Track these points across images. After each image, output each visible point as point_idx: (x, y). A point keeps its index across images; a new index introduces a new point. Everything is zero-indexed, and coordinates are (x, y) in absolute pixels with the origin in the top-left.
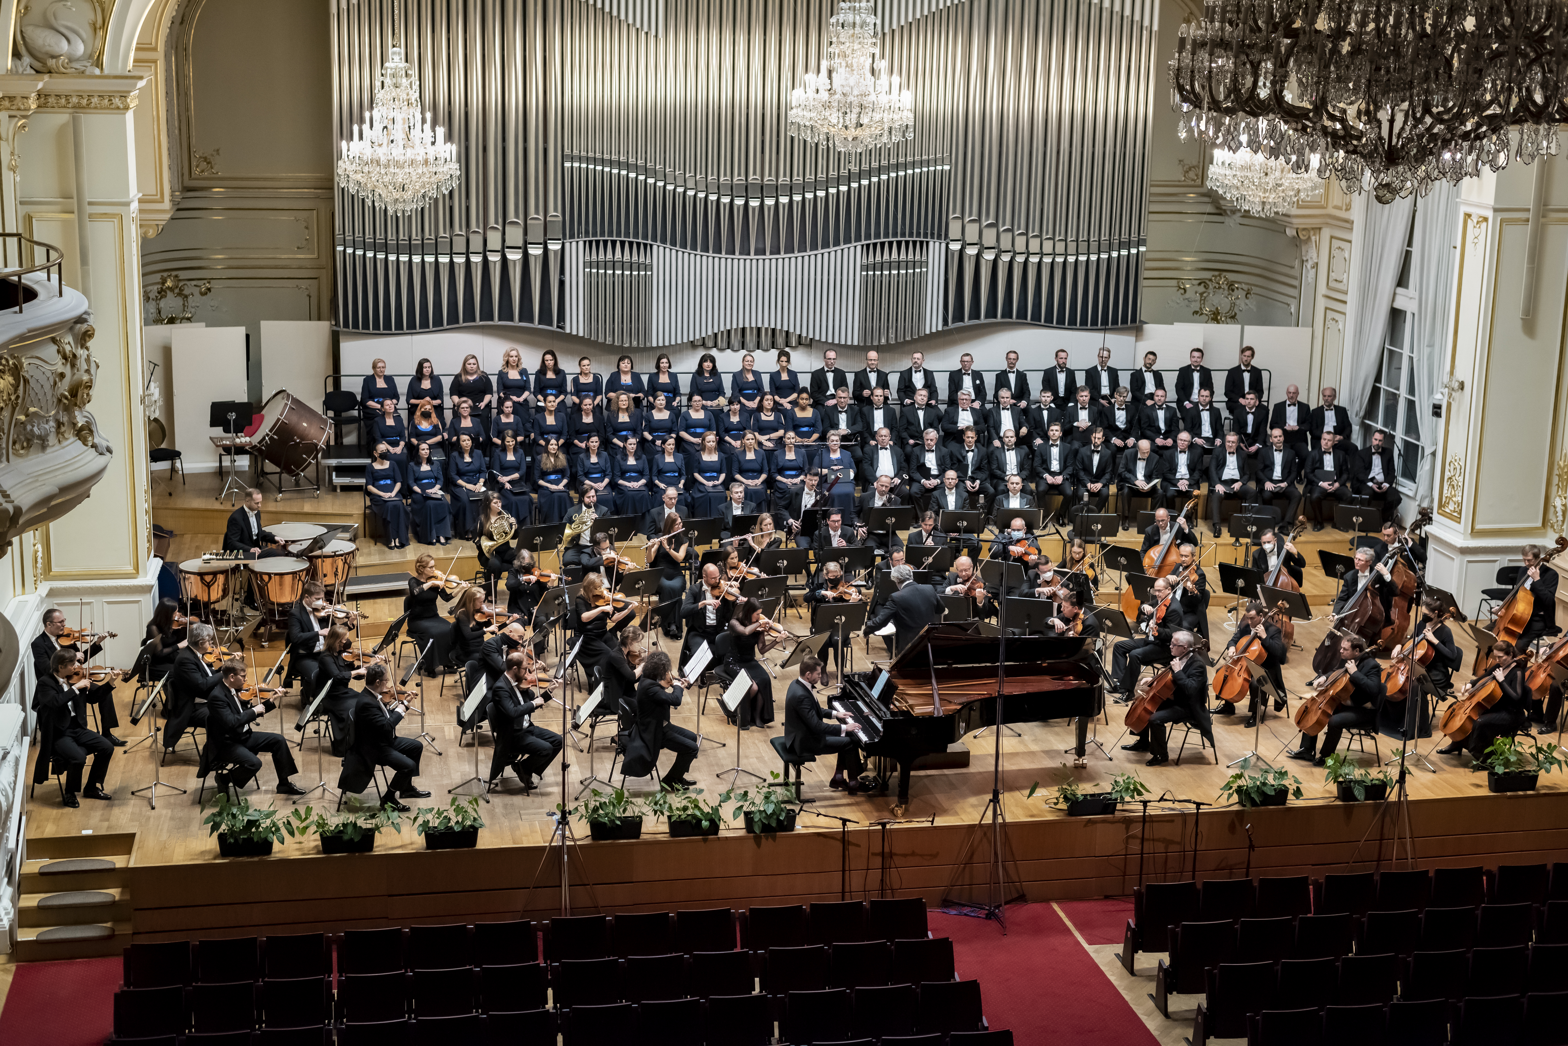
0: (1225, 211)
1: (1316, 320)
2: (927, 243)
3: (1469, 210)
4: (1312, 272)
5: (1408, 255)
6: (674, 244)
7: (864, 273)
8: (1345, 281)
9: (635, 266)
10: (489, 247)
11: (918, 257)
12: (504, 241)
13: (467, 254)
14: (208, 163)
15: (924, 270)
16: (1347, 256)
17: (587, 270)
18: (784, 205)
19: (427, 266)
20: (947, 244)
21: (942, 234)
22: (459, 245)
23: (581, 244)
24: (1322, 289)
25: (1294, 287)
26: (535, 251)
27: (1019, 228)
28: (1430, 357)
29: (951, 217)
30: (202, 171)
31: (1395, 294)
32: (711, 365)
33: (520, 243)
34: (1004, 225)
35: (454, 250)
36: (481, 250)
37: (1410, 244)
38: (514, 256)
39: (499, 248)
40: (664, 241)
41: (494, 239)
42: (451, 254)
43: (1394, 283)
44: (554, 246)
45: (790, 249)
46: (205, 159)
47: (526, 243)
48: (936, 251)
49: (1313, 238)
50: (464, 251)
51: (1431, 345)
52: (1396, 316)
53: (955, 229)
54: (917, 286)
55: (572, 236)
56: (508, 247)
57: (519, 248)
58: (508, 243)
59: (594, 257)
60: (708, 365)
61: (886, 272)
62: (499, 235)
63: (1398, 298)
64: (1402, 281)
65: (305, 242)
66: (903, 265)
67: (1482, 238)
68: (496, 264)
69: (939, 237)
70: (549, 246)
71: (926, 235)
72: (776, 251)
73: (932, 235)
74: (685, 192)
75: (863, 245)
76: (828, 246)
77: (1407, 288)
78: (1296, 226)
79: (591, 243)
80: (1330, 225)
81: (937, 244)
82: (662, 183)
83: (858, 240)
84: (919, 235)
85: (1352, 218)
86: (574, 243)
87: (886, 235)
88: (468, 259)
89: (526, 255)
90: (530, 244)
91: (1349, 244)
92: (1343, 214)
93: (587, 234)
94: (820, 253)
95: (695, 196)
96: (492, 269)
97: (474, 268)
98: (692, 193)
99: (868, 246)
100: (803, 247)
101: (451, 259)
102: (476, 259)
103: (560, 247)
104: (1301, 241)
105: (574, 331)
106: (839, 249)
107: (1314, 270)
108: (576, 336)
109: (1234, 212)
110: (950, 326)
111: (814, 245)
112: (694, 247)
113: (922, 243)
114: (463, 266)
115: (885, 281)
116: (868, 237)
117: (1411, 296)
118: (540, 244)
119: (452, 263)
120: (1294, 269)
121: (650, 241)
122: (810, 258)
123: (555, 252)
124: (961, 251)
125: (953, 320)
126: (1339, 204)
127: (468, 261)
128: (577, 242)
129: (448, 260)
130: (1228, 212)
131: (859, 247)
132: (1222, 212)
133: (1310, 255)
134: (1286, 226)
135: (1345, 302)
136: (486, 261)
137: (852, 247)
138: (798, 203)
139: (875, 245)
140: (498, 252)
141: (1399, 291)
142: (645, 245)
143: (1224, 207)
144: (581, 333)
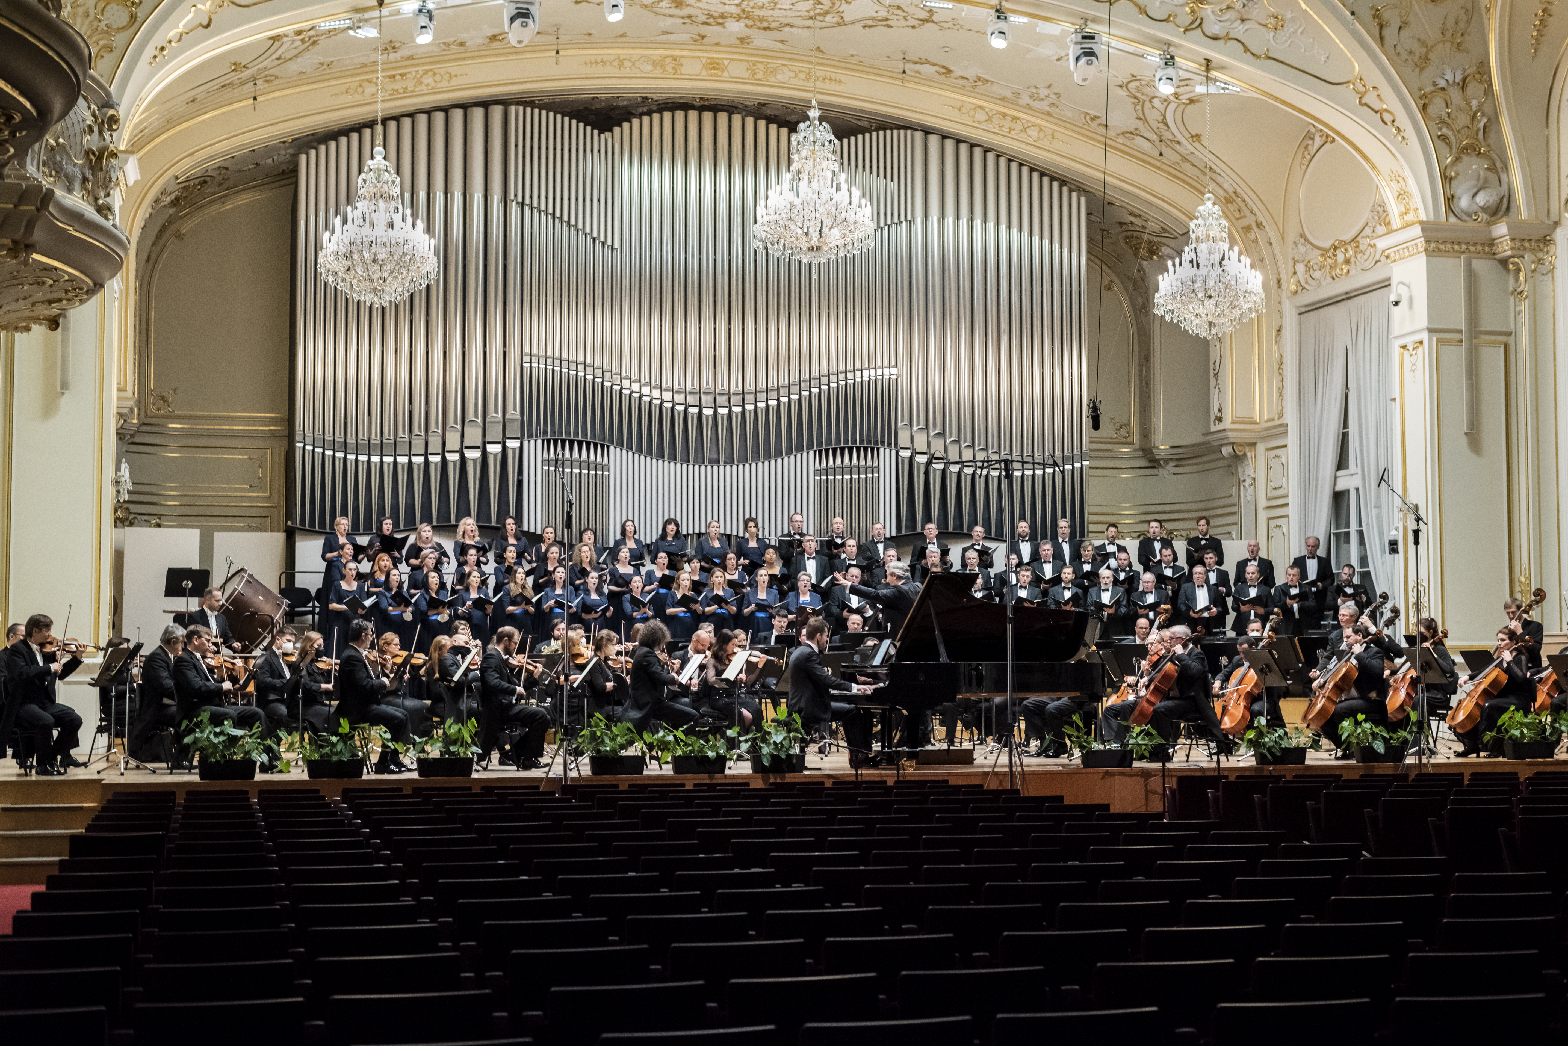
0: (1157, 461)
1: (1259, 532)
2: (878, 449)
3: (1402, 342)
4: (1251, 490)
5: (1345, 437)
6: (630, 447)
7: (818, 478)
8: (1285, 485)
9: (592, 466)
10: (448, 448)
11: (869, 463)
12: (462, 442)
13: (426, 455)
14: (165, 401)
15: (876, 475)
16: (1284, 461)
17: (546, 468)
18: (737, 414)
19: (386, 467)
20: (897, 452)
21: (893, 443)
22: (418, 445)
23: (539, 442)
24: (1262, 502)
25: (1234, 513)
26: (494, 449)
27: (965, 441)
28: (1379, 517)
29: (899, 425)
30: (159, 409)
31: (1336, 478)
32: (675, 528)
33: (479, 443)
34: (951, 437)
35: (413, 452)
36: (440, 451)
37: (1345, 425)
38: (473, 455)
39: (458, 448)
40: (620, 444)
41: (453, 441)
42: (410, 455)
43: (1334, 467)
44: (512, 444)
45: (744, 460)
46: (162, 398)
47: (484, 444)
48: (886, 456)
49: (1249, 454)
50: (423, 452)
51: (1378, 507)
52: (1339, 498)
53: (904, 439)
54: (870, 490)
55: (530, 436)
56: (467, 447)
57: (478, 447)
58: (465, 444)
59: (552, 455)
60: (671, 528)
61: (839, 477)
62: (458, 436)
63: (1339, 480)
64: (1342, 463)
65: (257, 481)
66: (855, 470)
67: (1420, 364)
68: (455, 463)
69: (889, 445)
70: (508, 445)
71: (876, 442)
72: (730, 461)
73: (883, 443)
74: (640, 398)
75: (815, 452)
76: (782, 455)
77: (1348, 468)
78: (1232, 441)
79: (549, 441)
80: (1264, 439)
81: (888, 450)
82: (619, 387)
83: (811, 446)
84: (869, 442)
85: (1285, 422)
86: (532, 442)
87: (838, 441)
88: (426, 460)
89: (484, 453)
90: (489, 443)
91: (1285, 449)
92: (1277, 422)
93: (545, 433)
94: (773, 462)
95: (650, 403)
96: (451, 467)
97: (432, 468)
98: (647, 399)
99: (820, 452)
100: (757, 455)
101: (410, 459)
102: (435, 459)
103: (519, 445)
104: (1238, 459)
105: (532, 530)
106: (792, 457)
107: (1252, 487)
108: (534, 534)
109: (1167, 461)
110: (903, 533)
111: (767, 456)
112: (650, 453)
113: (872, 449)
114: (422, 467)
115: (838, 486)
116: (820, 444)
117: (1352, 475)
118: (499, 443)
119: (410, 463)
120: (1231, 495)
121: (606, 443)
122: (764, 467)
123: (514, 450)
124: (911, 459)
125: (906, 528)
126: (1271, 417)
127: (427, 462)
128: (536, 441)
129: (407, 461)
130: (1162, 463)
131: (811, 453)
132: (1155, 464)
133: (1247, 473)
134: (1222, 445)
135: (1287, 505)
136: (444, 461)
137: (805, 454)
138: (750, 412)
139: (827, 451)
140: (457, 452)
141: (1340, 473)
142: (602, 446)
143: (1157, 457)
144: (539, 532)
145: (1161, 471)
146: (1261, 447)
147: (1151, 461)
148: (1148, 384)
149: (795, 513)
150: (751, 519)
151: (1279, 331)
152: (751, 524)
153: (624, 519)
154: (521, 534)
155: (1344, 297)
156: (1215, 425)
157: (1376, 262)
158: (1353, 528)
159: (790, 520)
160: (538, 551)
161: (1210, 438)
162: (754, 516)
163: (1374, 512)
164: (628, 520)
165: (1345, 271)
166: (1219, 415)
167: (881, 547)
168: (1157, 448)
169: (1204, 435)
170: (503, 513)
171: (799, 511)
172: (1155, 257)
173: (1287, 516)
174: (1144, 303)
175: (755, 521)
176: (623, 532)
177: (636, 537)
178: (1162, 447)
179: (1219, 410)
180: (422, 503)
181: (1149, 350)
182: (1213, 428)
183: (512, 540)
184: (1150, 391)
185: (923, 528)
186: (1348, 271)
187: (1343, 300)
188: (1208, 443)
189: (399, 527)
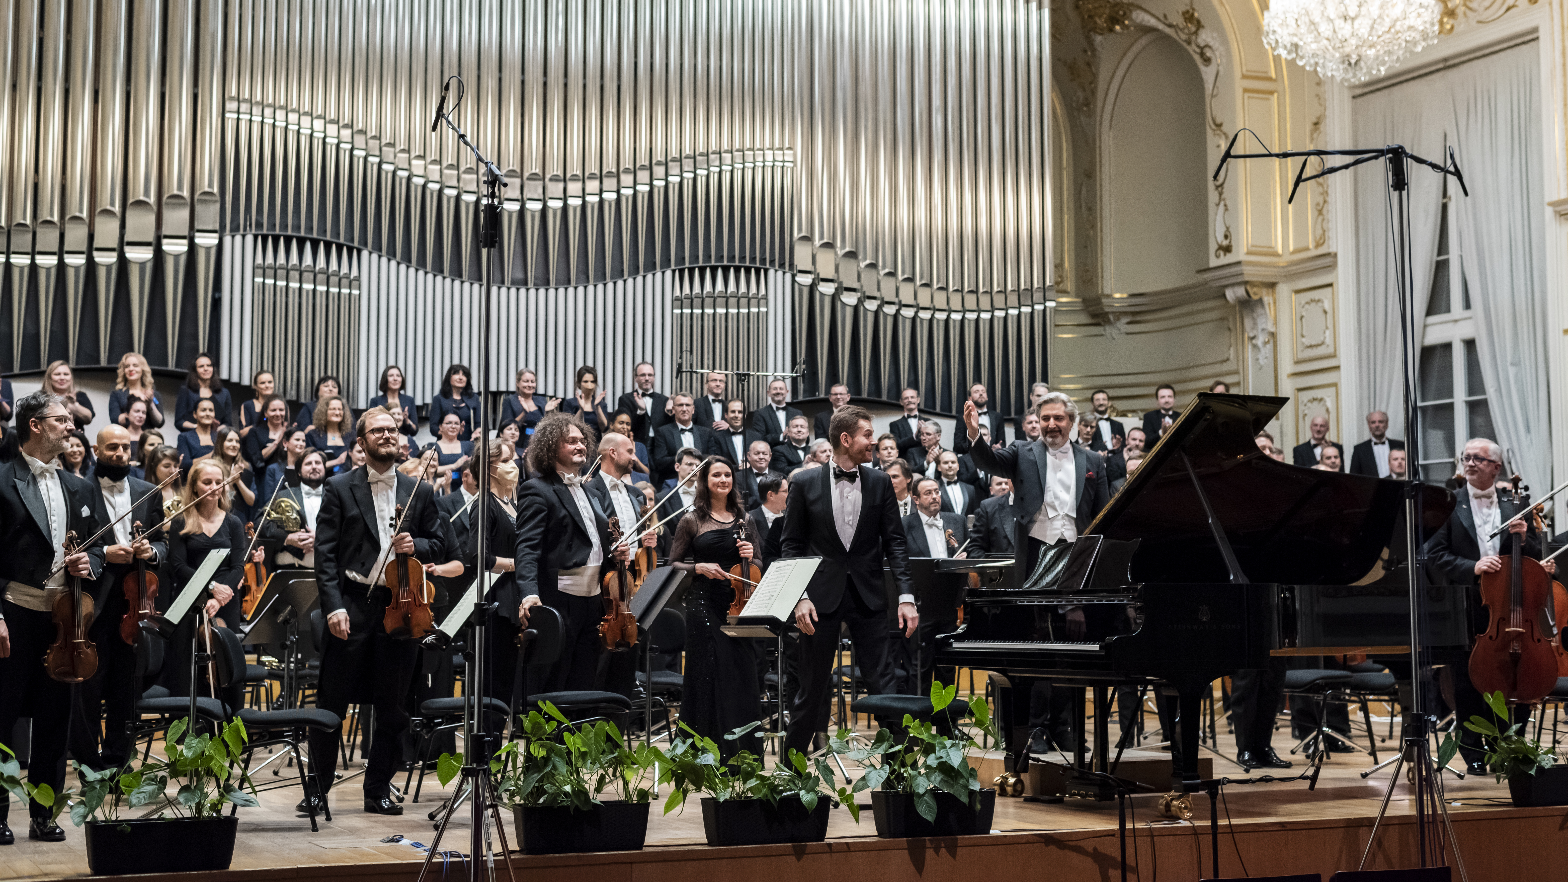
0: (1105, 315)
2: (766, 271)
5: (1440, 268)
6: (392, 254)
7: (677, 312)
8: (1329, 340)
9: (333, 280)
10: (97, 244)
11: (753, 291)
13: (61, 253)
15: (763, 309)
16: (1327, 305)
17: (259, 280)
18: (555, 211)
20: (793, 276)
21: (786, 263)
22: (48, 238)
23: (249, 239)
24: (1287, 366)
26: (175, 247)
27: (884, 267)
29: (796, 236)
31: (1426, 325)
33: (150, 237)
34: (865, 259)
35: (39, 248)
36: (84, 248)
37: (1444, 250)
38: (139, 256)
39: (114, 244)
40: (378, 248)
43: (1423, 310)
44: (205, 241)
45: (565, 281)
47: (159, 239)
48: (778, 281)
49: (1266, 299)
50: (56, 249)
52: (1432, 357)
53: (802, 258)
54: (754, 331)
55: (235, 229)
56: (130, 244)
57: (148, 244)
58: (127, 238)
59: (270, 260)
60: (456, 380)
61: (709, 311)
62: (115, 225)
63: (1430, 332)
66: (732, 301)
68: (109, 267)
69: (782, 265)
70: (197, 241)
71: (763, 261)
72: (544, 282)
73: (772, 262)
74: (409, 179)
75: (674, 271)
76: (622, 276)
77: (1448, 310)
78: (1247, 279)
79: (265, 239)
80: (1290, 276)
81: (780, 273)
82: (377, 160)
83: (666, 263)
84: (753, 260)
85: (1332, 250)
86: (238, 238)
87: (707, 257)
88: (61, 261)
89: (159, 254)
90: (166, 237)
91: (1329, 289)
92: (1314, 253)
93: (259, 225)
94: (610, 285)
95: (424, 187)
96: (102, 274)
97: (71, 274)
98: (420, 181)
99: (682, 272)
100: (583, 276)
101: (33, 260)
102: (76, 261)
103: (216, 241)
104: (1248, 304)
105: (235, 379)
106: (640, 279)
107: (1270, 346)
108: (238, 385)
109: (1119, 315)
110: (801, 398)
111: (601, 276)
112: (422, 263)
113: (758, 271)
114: (53, 272)
115: (708, 323)
116: (681, 260)
117: (1456, 321)
118: (183, 237)
119: (34, 267)
120: (1228, 360)
121: (356, 244)
122: (596, 293)
123: (208, 249)
124: (812, 288)
125: (804, 391)
126: (1302, 245)
127: (62, 266)
128: (244, 236)
129: (29, 262)
130: (1111, 317)
131: (669, 273)
132: (1100, 320)
133: (1261, 326)
134: (1226, 286)
135: (1337, 368)
136: (91, 264)
137: (659, 275)
138: (575, 209)
139: (691, 271)
140: (113, 250)
141: (1432, 319)
142: (350, 250)
143: (1107, 310)
144: (246, 381)
145: (1109, 330)
146: (1284, 290)
147: (1094, 316)
148: (1091, 210)
149: (644, 362)
150: (586, 369)
151: (1316, 124)
152: (588, 377)
153: (382, 368)
154: (218, 385)
155: (1441, 66)
156: (1218, 257)
157: (1508, 9)
158: (1460, 397)
159: (635, 374)
160: (250, 410)
161: (1207, 276)
162: (590, 364)
163: (1512, 371)
164: (388, 368)
165: (1448, 27)
166: (1225, 243)
167: (781, 416)
168: (1109, 296)
169: (1200, 271)
170: (187, 351)
171: (648, 359)
172: (1118, 28)
173: (1335, 385)
174: (1086, 99)
175: (592, 371)
176: (384, 385)
177: (402, 392)
178: (1117, 296)
179: (1226, 237)
180: (52, 331)
181: (1092, 163)
182: (1214, 262)
183: (205, 392)
184: (1095, 219)
185: (828, 391)
186: (1452, 28)
187: (1438, 70)
188: (1206, 283)
189: (12, 369)
